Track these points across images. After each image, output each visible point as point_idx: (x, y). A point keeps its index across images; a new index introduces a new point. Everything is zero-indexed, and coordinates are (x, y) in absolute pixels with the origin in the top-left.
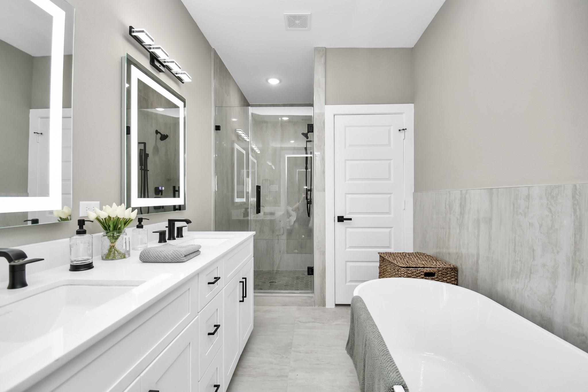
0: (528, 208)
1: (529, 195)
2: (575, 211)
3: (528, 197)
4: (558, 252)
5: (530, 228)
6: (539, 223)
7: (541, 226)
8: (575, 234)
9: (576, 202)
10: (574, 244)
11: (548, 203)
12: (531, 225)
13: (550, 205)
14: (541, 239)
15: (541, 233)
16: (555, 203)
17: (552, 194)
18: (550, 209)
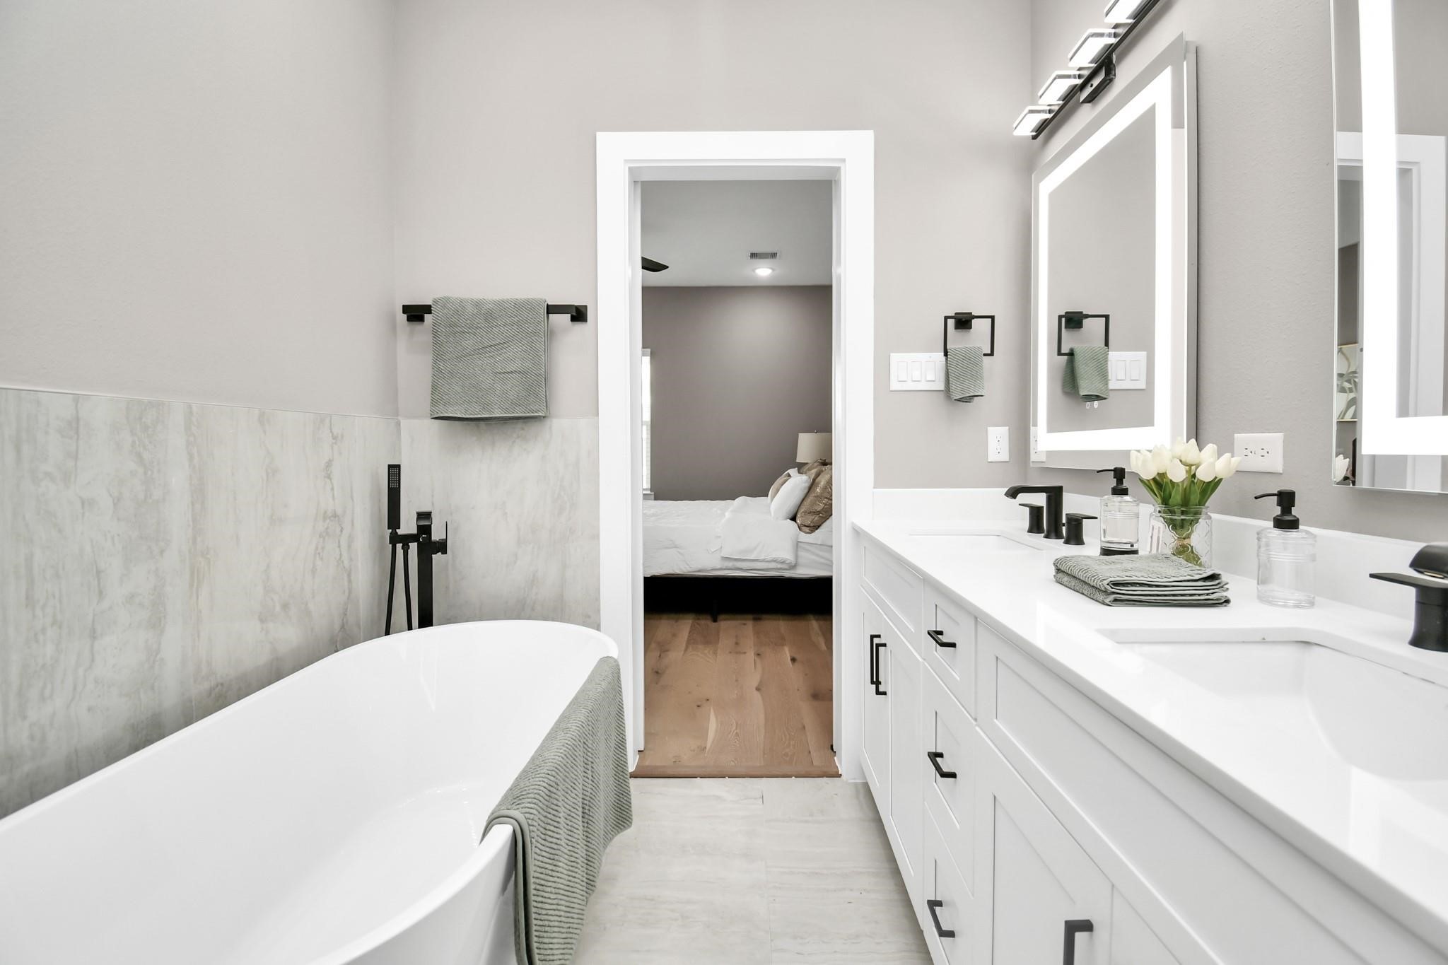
0: (76, 458)
1: (78, 419)
2: (191, 457)
3: (74, 426)
4: (162, 552)
5: (83, 514)
6: (111, 495)
7: (117, 501)
8: (193, 504)
9: (192, 439)
10: (191, 523)
11: (134, 442)
12: (88, 504)
13: (139, 445)
14: (118, 535)
15: (118, 519)
16: (150, 443)
17: (144, 420)
18: (139, 456)
